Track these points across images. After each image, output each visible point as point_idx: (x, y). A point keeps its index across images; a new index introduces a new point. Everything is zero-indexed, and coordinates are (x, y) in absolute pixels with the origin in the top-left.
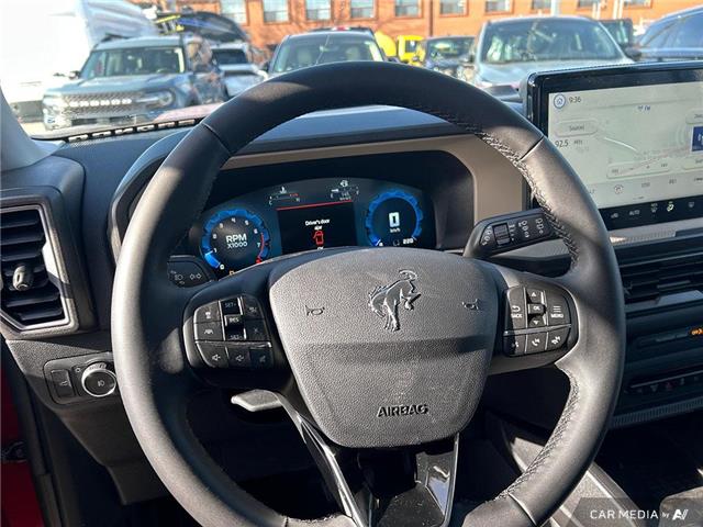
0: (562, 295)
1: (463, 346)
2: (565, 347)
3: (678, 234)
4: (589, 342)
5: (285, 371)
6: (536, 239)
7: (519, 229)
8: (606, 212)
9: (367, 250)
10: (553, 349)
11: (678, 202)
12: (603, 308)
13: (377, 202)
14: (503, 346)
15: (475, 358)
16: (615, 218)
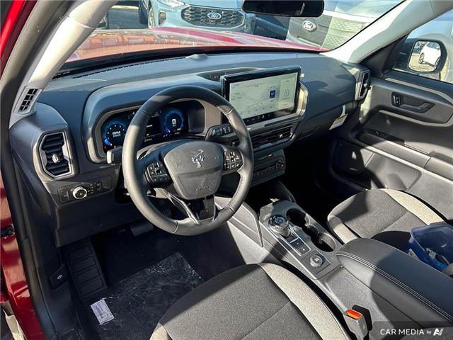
0: (238, 151)
1: (216, 169)
2: (240, 166)
3: (266, 125)
4: (245, 165)
5: (171, 181)
6: (228, 133)
7: (223, 130)
8: (245, 120)
9: (187, 144)
10: (237, 167)
11: (266, 115)
12: (248, 156)
13: (168, 115)
14: (225, 169)
15: (219, 172)
16: (248, 121)
